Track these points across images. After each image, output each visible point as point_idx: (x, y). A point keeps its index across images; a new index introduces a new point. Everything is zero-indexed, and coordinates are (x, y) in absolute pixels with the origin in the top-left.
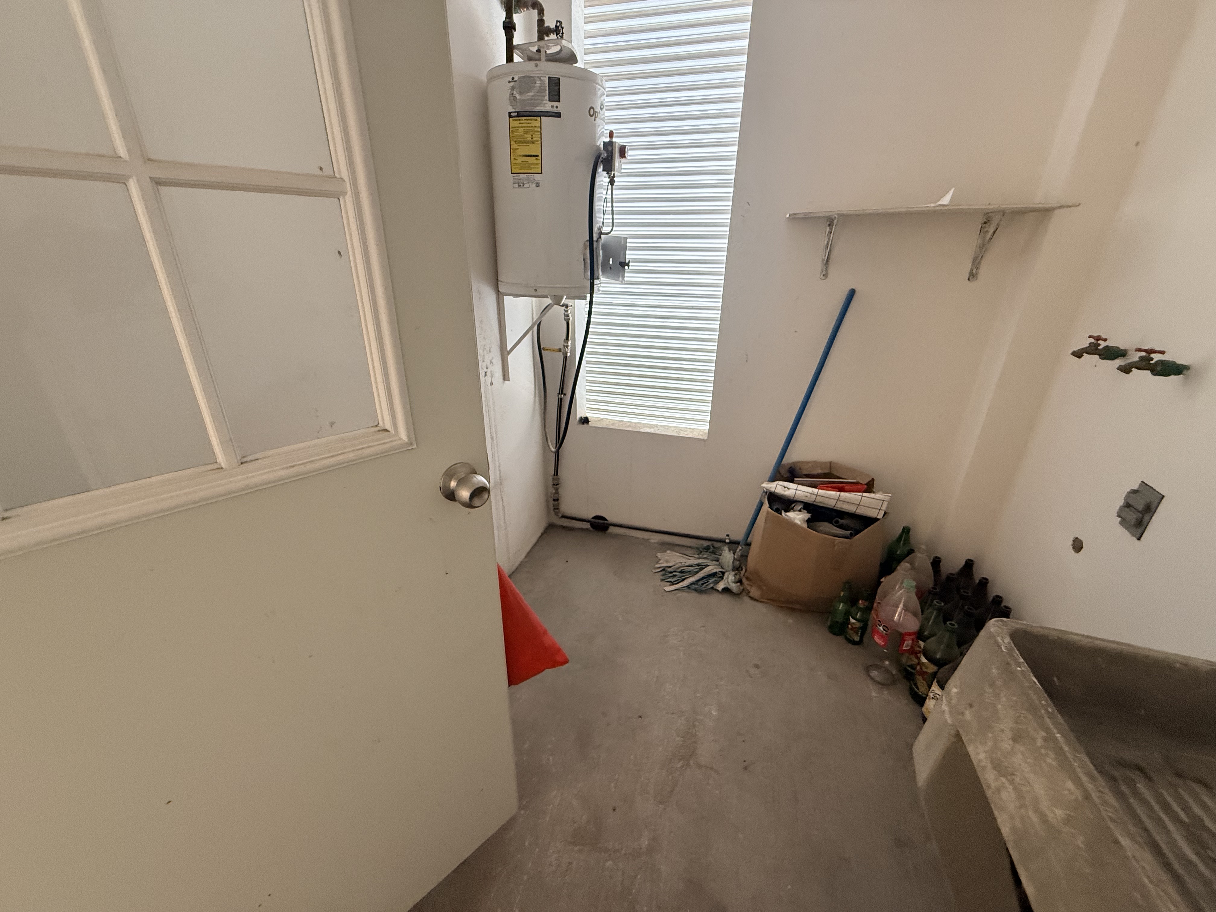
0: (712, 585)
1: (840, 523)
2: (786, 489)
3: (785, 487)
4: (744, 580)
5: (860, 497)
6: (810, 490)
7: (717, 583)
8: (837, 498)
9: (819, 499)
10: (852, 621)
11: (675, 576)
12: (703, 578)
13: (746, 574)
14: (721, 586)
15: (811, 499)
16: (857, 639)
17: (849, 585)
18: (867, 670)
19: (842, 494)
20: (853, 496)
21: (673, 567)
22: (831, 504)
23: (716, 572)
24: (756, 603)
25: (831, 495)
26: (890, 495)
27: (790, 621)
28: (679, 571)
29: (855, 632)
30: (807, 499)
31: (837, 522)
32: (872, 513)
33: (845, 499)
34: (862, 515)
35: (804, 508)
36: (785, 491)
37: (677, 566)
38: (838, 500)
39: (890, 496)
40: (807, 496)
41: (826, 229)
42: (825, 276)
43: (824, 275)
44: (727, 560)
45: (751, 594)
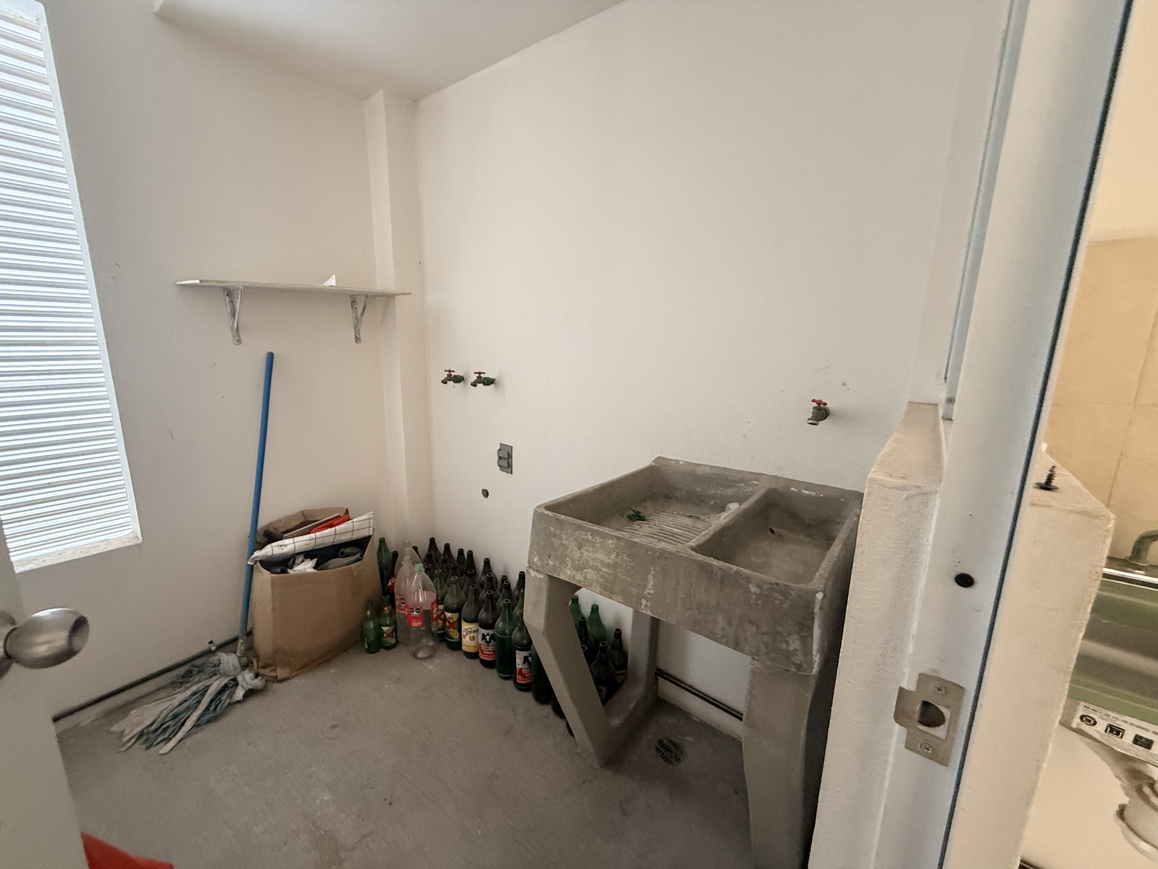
0: (228, 701)
1: (345, 553)
2: (283, 546)
3: (281, 546)
4: (262, 671)
5: (352, 524)
6: (307, 537)
7: (231, 695)
8: (334, 533)
9: (319, 541)
10: (385, 629)
11: (168, 727)
12: (212, 701)
13: (259, 665)
14: (239, 694)
15: (311, 546)
16: (393, 641)
17: (369, 603)
18: (414, 655)
19: (337, 527)
20: (346, 525)
21: (157, 722)
22: (329, 541)
23: (226, 684)
24: (289, 682)
25: (328, 533)
26: (372, 512)
27: (333, 671)
28: (170, 719)
29: (390, 637)
30: (308, 546)
31: (343, 553)
32: (365, 533)
33: (340, 531)
34: (357, 538)
35: (306, 558)
36: (283, 549)
37: (163, 716)
38: (335, 535)
39: (372, 514)
40: (306, 544)
41: (226, 300)
42: (239, 341)
43: (237, 341)
44: (231, 665)
45: (279, 677)
